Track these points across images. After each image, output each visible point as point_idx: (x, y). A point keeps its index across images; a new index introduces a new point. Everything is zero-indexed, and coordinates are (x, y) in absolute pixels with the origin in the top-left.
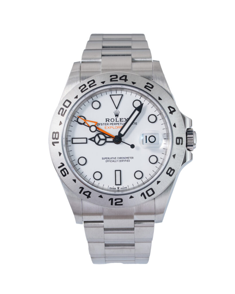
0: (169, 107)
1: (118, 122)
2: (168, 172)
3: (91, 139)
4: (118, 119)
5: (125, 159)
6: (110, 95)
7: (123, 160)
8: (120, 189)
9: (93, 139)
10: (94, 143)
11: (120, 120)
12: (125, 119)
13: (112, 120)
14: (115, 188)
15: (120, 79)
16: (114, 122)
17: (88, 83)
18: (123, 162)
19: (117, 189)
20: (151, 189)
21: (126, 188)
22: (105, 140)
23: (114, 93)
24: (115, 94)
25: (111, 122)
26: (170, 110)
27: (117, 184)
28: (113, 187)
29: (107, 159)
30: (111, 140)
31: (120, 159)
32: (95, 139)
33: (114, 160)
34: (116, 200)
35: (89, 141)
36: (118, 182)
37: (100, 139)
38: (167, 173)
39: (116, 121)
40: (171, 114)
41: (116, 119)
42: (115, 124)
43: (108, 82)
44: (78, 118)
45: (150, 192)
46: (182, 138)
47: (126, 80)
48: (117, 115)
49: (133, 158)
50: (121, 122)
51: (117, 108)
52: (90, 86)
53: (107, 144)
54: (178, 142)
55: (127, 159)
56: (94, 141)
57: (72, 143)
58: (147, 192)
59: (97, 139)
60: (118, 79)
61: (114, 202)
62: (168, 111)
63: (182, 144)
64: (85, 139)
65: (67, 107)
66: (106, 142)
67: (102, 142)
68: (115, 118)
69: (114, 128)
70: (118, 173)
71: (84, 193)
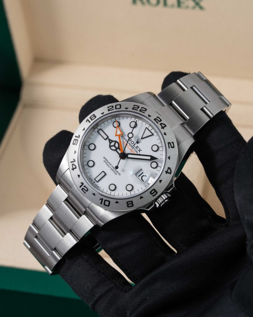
0: (169, 168)
1: (134, 147)
2: (129, 203)
3: (109, 140)
4: (136, 145)
5: (115, 171)
6: (146, 128)
7: (114, 170)
8: (94, 184)
9: (111, 141)
10: (109, 144)
11: (137, 147)
12: (140, 149)
13: (132, 142)
14: (92, 181)
15: (161, 124)
16: (132, 144)
17: (142, 108)
18: (112, 172)
19: (93, 182)
20: (109, 202)
21: (98, 187)
22: (117, 149)
23: (150, 128)
24: (150, 130)
25: (130, 142)
26: (168, 170)
27: (96, 179)
28: (92, 179)
29: (106, 161)
30: (120, 152)
31: (112, 168)
32: (111, 142)
33: (109, 165)
34: (84, 186)
35: (108, 140)
36: (97, 179)
37: (114, 146)
38: (127, 202)
39: (134, 145)
40: (166, 173)
41: (135, 144)
42: (131, 146)
43: (152, 118)
44: (116, 121)
45: (107, 203)
46: (157, 193)
47: (163, 128)
48: (138, 142)
49: (120, 175)
50: (135, 148)
51: (142, 138)
52: (140, 111)
53: (115, 152)
54: (152, 192)
55: (116, 172)
56: (110, 143)
57: (98, 132)
58: (105, 201)
59: (113, 144)
60: (160, 123)
61: (83, 187)
62: (166, 169)
63: (153, 196)
64: (107, 137)
65: (116, 108)
66: (116, 150)
67: (113, 148)
68: (135, 142)
69: (129, 147)
70: (103, 174)
71: (73, 165)
